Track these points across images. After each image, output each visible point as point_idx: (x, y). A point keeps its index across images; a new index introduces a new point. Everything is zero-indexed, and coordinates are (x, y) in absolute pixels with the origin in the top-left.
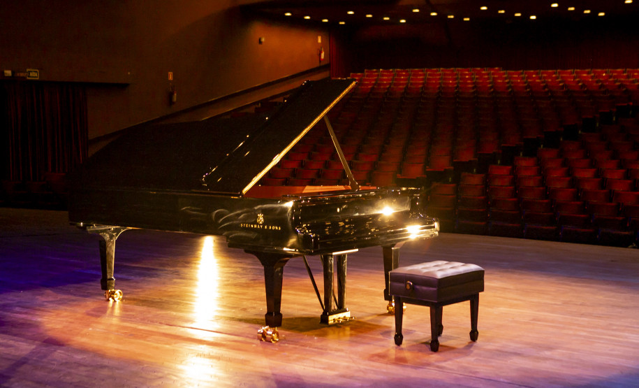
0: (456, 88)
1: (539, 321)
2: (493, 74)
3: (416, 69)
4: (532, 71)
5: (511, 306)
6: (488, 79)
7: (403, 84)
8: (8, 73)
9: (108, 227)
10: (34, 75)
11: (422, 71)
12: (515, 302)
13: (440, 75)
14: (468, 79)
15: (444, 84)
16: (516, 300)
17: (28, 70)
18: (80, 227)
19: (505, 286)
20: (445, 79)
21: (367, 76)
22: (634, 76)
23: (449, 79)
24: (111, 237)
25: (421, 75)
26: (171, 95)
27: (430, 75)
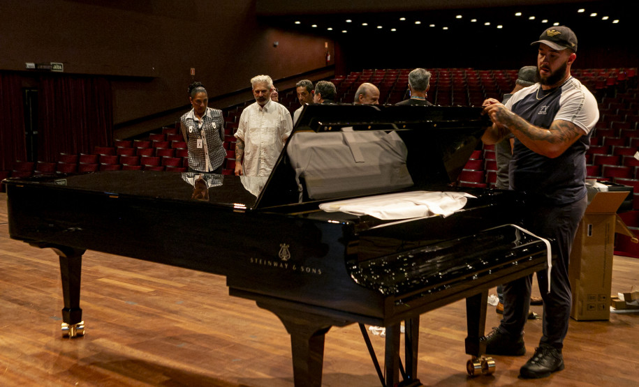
2: (467, 73)
4: (498, 71)
8: (31, 65)
10: (58, 67)
14: (446, 77)
17: (51, 63)
21: (365, 74)
22: (583, 75)
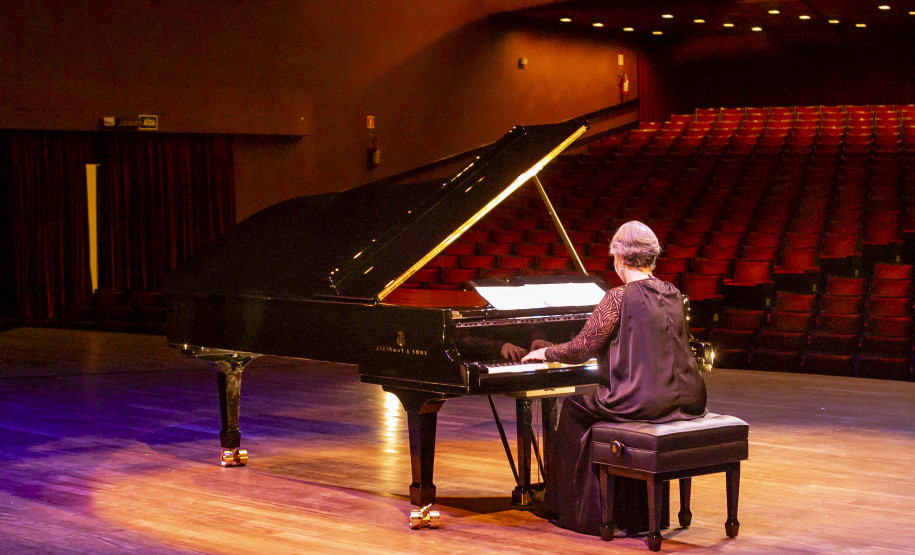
0: (842, 138)
1: (864, 504)
2: (905, 115)
3: (780, 108)
5: (830, 482)
6: (897, 123)
7: (755, 132)
8: (110, 121)
9: (227, 352)
10: (150, 123)
11: (791, 111)
12: (840, 476)
13: (819, 116)
14: (863, 123)
15: (824, 131)
16: (842, 473)
17: (140, 116)
18: (183, 351)
19: (833, 453)
20: (826, 124)
21: (699, 119)
23: (833, 124)
24: (234, 366)
25: (787, 117)
26: (371, 152)
27: (801, 117)
